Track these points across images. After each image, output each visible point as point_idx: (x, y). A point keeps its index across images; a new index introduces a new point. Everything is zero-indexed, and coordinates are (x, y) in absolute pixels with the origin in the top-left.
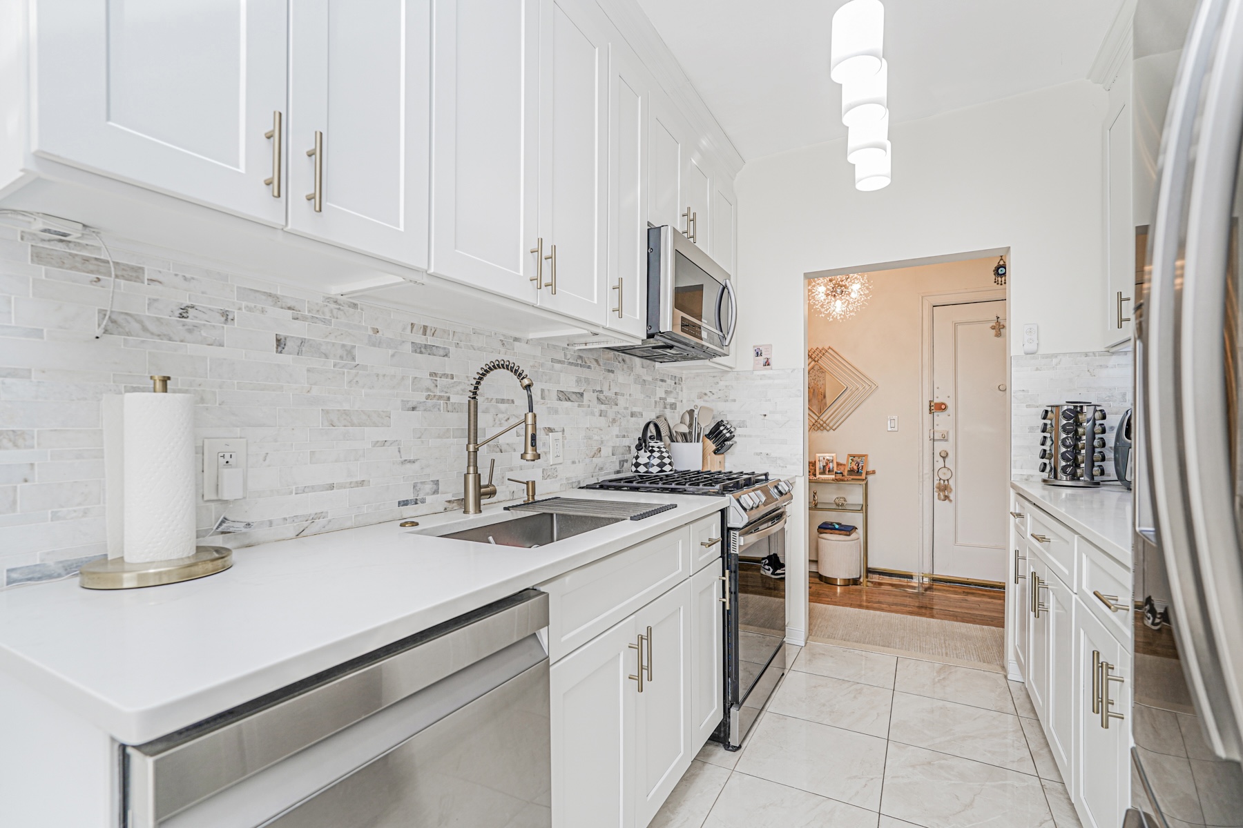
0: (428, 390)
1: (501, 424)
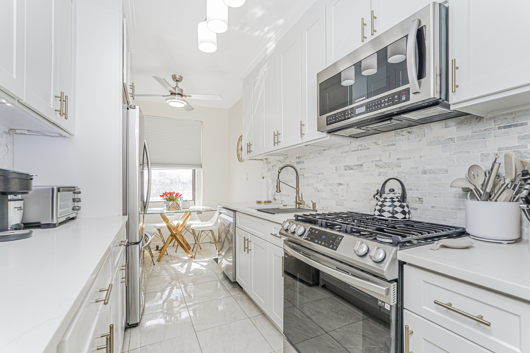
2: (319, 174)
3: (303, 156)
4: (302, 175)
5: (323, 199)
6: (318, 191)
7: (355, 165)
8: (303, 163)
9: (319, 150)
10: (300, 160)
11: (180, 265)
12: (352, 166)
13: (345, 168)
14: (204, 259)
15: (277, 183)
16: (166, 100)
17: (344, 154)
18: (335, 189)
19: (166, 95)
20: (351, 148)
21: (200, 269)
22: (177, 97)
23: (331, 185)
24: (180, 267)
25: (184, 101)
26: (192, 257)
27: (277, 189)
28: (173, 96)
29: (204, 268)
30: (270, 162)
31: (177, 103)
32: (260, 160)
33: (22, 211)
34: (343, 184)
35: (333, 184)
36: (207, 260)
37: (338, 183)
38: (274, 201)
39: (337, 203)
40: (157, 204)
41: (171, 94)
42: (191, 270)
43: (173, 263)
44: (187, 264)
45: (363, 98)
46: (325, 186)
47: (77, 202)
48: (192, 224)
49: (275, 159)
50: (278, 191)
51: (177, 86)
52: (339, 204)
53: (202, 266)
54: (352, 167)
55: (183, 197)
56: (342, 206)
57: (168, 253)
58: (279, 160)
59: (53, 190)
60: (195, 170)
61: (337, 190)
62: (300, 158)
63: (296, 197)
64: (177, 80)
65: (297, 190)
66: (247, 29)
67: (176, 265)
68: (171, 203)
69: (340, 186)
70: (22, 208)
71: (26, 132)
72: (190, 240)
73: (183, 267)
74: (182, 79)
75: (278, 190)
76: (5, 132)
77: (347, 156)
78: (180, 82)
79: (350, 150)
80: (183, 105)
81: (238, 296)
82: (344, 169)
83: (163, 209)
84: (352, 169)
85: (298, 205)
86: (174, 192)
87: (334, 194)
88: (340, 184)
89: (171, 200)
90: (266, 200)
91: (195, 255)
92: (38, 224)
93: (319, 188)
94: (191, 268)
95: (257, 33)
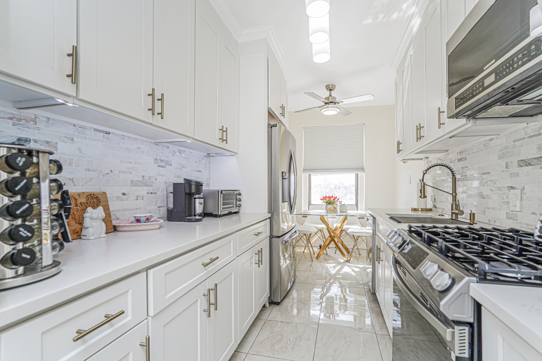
0: (461, 174)
1: (483, 185)
2: (485, 174)
3: (465, 151)
4: (464, 175)
5: (489, 209)
6: (482, 197)
7: (534, 158)
8: (466, 160)
9: (485, 141)
10: (463, 156)
11: (333, 266)
12: (531, 159)
13: (519, 163)
14: (358, 265)
15: (421, 187)
16: (321, 110)
17: (517, 143)
18: (505, 194)
19: (321, 105)
20: (528, 133)
21: (349, 273)
22: (331, 105)
23: (499, 189)
24: (332, 268)
25: (337, 108)
26: (347, 261)
27: (421, 195)
28: (327, 106)
29: (353, 274)
30: (431, 161)
31: (330, 112)
32: (419, 159)
33: (203, 205)
34: (517, 188)
35: (503, 187)
36: (361, 266)
37: (510, 185)
38: (434, 209)
39: (508, 216)
40: (317, 206)
41: (325, 104)
42: (341, 272)
43: (328, 263)
44: (340, 266)
45: (492, 62)
46: (492, 190)
47: (239, 201)
48: (350, 228)
49: (436, 158)
50: (423, 197)
51: (330, 95)
52: (510, 216)
53: (353, 271)
54: (530, 162)
55: (342, 201)
56: (515, 220)
57: (328, 254)
58: (439, 158)
59: (218, 192)
60: (357, 174)
61: (507, 197)
62: (461, 153)
63: (452, 205)
64: (330, 88)
65: (453, 196)
66: (381, 16)
67: (330, 265)
68: (329, 206)
69: (511, 190)
70: (203, 203)
71: (215, 155)
72: (350, 244)
73: (335, 268)
74: (335, 87)
75: (423, 195)
76: (205, 156)
77: (522, 146)
78: (333, 90)
79: (526, 136)
80: (336, 112)
81: (376, 309)
82: (517, 165)
83: (323, 212)
84: (530, 164)
85: (455, 216)
86: (332, 196)
87: (503, 202)
88: (512, 188)
89: (329, 203)
90: (424, 207)
91: (350, 259)
92: (210, 214)
93: (484, 194)
94: (342, 271)
95: (395, 16)
